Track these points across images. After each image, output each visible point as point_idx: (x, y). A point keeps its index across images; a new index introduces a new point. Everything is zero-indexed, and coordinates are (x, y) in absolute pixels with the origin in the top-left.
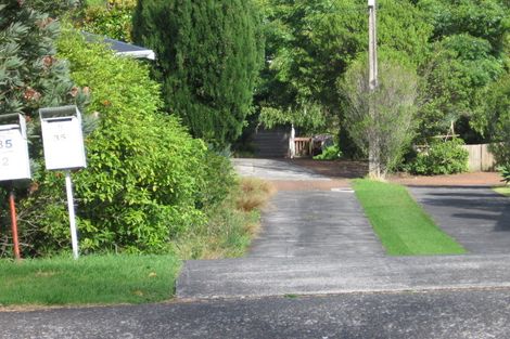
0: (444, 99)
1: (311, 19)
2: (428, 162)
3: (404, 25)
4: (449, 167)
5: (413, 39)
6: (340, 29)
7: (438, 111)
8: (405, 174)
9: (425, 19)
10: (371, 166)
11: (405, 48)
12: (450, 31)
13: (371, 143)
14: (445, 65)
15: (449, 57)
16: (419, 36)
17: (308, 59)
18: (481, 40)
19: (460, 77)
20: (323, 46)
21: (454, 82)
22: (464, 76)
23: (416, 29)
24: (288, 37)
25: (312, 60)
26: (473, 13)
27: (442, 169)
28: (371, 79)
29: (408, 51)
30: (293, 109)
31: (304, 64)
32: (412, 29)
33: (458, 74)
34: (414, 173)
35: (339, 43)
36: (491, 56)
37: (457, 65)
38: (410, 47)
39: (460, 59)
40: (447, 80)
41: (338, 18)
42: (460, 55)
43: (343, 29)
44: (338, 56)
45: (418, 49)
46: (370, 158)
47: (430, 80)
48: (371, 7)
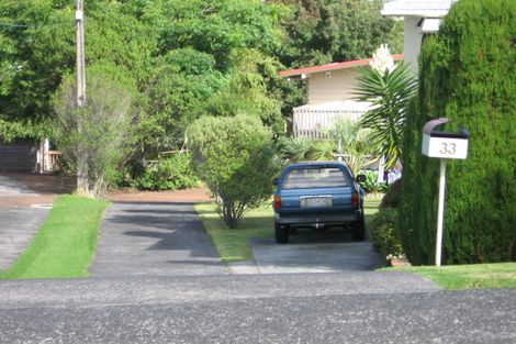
0: (166, 115)
1: (33, 31)
2: (155, 177)
3: (126, 39)
4: (177, 182)
5: (134, 54)
6: (60, 42)
7: (159, 128)
8: (131, 190)
9: (148, 33)
10: (79, 182)
11: (126, 63)
12: (173, 46)
13: (79, 159)
14: (167, 80)
15: (172, 72)
16: (140, 50)
17: (29, 72)
18: (205, 55)
19: (182, 92)
20: (43, 59)
21: (176, 98)
22: (186, 91)
23: (139, 43)
24: (10, 50)
25: (33, 73)
26: (197, 27)
27: (171, 184)
28: (79, 94)
29: (128, 66)
30: (33, 123)
31: (25, 78)
32: (134, 43)
33: (180, 89)
34: (142, 188)
35: (58, 56)
36: (216, 72)
37: (180, 79)
38: (130, 62)
39: (182, 74)
40: (169, 95)
41: (59, 31)
42: (183, 69)
43: (63, 43)
44: (58, 69)
45: (139, 63)
46: (79, 174)
47: (152, 95)
48: (79, 21)
